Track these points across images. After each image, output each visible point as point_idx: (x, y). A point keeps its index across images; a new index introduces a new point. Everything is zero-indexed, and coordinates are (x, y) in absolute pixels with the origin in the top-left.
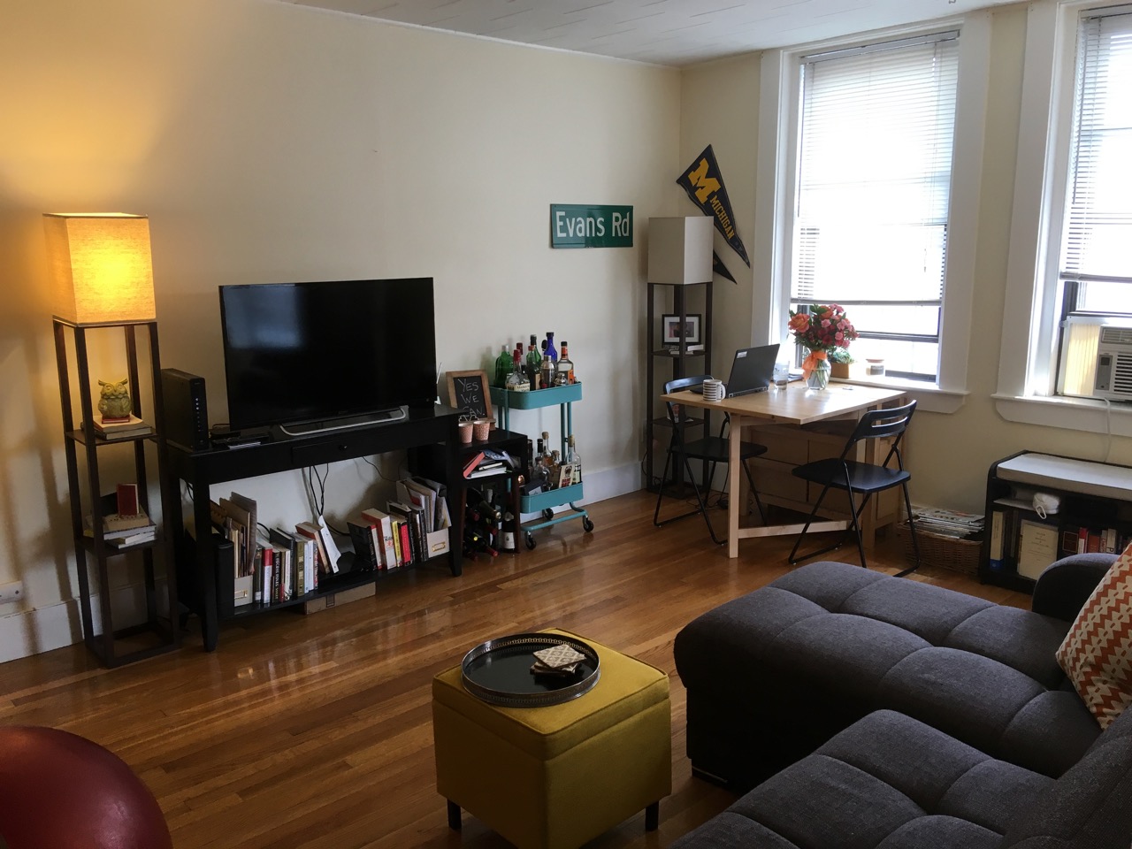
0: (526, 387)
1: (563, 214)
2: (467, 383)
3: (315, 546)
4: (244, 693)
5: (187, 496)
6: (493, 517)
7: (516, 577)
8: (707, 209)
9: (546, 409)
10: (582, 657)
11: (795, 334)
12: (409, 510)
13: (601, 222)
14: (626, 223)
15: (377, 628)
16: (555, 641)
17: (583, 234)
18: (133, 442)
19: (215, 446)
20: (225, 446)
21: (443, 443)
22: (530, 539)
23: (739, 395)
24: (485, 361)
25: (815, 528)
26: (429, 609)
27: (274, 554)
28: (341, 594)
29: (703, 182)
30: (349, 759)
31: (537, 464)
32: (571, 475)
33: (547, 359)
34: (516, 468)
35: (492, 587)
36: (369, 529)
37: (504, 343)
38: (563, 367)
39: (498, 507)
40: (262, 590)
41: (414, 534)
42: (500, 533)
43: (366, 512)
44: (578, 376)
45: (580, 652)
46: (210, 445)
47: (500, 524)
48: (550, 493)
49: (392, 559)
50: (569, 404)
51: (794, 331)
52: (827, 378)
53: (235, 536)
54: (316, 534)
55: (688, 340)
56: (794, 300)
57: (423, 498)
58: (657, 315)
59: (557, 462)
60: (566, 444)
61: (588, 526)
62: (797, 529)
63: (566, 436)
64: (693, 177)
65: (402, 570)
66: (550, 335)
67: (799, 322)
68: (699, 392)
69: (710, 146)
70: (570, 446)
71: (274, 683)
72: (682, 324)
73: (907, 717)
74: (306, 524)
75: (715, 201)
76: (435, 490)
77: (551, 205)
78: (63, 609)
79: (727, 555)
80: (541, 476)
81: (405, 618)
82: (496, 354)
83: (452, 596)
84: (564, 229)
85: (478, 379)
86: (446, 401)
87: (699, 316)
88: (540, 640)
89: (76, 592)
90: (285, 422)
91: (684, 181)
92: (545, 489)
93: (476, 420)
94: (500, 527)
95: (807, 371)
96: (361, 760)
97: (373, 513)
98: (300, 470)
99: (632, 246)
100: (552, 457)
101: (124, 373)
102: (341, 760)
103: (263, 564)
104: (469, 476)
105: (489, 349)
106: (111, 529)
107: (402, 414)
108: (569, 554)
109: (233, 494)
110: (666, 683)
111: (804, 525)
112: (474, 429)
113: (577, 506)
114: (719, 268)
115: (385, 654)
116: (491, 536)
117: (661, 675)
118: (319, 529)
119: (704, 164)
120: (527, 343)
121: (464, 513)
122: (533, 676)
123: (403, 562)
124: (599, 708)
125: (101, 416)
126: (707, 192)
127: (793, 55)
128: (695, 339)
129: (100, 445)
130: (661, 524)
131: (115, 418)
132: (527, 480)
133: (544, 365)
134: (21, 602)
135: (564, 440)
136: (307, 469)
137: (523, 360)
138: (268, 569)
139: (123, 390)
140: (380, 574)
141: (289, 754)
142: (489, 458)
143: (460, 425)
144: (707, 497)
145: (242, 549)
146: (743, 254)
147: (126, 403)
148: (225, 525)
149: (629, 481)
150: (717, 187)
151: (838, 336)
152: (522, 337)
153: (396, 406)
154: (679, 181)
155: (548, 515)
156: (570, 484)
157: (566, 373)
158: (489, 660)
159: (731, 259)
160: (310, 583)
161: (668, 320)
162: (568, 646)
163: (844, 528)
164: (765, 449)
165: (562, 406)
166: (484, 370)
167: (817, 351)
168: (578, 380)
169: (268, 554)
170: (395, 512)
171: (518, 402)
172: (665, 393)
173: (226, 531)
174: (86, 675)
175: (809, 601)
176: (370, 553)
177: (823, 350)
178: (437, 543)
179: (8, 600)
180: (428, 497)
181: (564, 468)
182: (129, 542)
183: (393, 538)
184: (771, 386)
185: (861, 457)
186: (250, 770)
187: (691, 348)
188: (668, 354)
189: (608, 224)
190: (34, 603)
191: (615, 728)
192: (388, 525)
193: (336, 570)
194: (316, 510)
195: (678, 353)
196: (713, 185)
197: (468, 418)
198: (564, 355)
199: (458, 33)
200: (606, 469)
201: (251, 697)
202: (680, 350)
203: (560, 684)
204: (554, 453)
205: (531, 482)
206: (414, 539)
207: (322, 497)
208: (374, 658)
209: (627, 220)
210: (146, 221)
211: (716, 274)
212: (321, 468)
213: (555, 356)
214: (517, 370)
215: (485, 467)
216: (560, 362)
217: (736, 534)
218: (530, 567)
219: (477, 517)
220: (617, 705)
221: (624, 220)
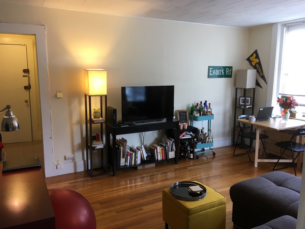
0: (198, 115)
1: (212, 69)
2: (182, 113)
3: (141, 153)
4: (121, 187)
5: (111, 137)
6: (187, 149)
7: (193, 166)
8: (255, 67)
9: (204, 121)
10: (202, 189)
11: (279, 104)
12: (165, 145)
13: (223, 71)
14: (230, 71)
15: (155, 175)
16: (196, 184)
17: (217, 74)
18: (100, 124)
19: (118, 126)
20: (120, 126)
21: (175, 129)
22: (197, 156)
23: (260, 121)
24: (188, 108)
25: (281, 161)
26: (168, 172)
27: (130, 154)
28: (146, 165)
29: (254, 60)
30: (143, 208)
31: (201, 136)
32: (210, 140)
33: (205, 108)
34: (194, 136)
35: (185, 168)
36: (154, 149)
37: (193, 103)
38: (209, 110)
39: (189, 147)
40: (127, 162)
41: (166, 152)
42: (189, 154)
43: (154, 145)
44: (213, 112)
45: (202, 188)
46: (117, 126)
47: (189, 151)
48: (204, 144)
49: (160, 158)
50: (210, 120)
51: (279, 103)
52: (288, 117)
53: (122, 148)
54: (141, 150)
55: (247, 104)
56: (280, 94)
57: (168, 143)
58: (238, 97)
59: (206, 136)
60: (209, 131)
61: (214, 154)
62: (276, 161)
63: (209, 129)
64: (251, 58)
65: (162, 161)
66: (206, 101)
67: (280, 101)
68: (248, 119)
69: (256, 50)
70: (210, 132)
71: (129, 186)
72: (245, 99)
73: (294, 218)
74: (139, 147)
75: (257, 65)
76: (172, 141)
77: (209, 66)
78: (82, 162)
79: (254, 166)
80: (201, 139)
81: (162, 173)
82: (191, 106)
83: (175, 169)
84: (212, 73)
85: (186, 112)
86: (176, 118)
87: (251, 97)
88: (192, 184)
89: (86, 158)
90: (135, 121)
91: (248, 59)
92: (202, 143)
93: (184, 123)
94: (189, 152)
95: (282, 115)
96: (146, 208)
97: (156, 145)
98: (139, 133)
99: (231, 77)
100: (205, 134)
101: (99, 107)
102: (141, 208)
103: (128, 156)
104: (181, 138)
105: (189, 104)
106: (94, 144)
107: (164, 120)
108: (208, 161)
109: (122, 138)
110: (225, 200)
111: (278, 160)
112: (183, 125)
113: (211, 148)
114: (258, 84)
115: (157, 182)
116: (187, 154)
117: (224, 198)
118: (142, 148)
119: (255, 55)
120: (200, 103)
121: (179, 147)
122: (189, 193)
123: (162, 159)
124: (205, 204)
125: (94, 117)
126: (255, 62)
127: (282, 25)
128: (249, 104)
129: (92, 124)
130: (236, 155)
131: (97, 118)
132: (197, 140)
133: (204, 109)
134: (73, 159)
135: (208, 130)
136: (140, 133)
137: (198, 108)
138: (129, 157)
139: (99, 111)
140: (156, 161)
141: (129, 204)
142: (187, 133)
143: (179, 124)
144: (250, 149)
145: (123, 152)
146: (265, 80)
147: (99, 114)
148: (120, 145)
149: (228, 142)
150: (258, 61)
151: (292, 105)
152: (198, 102)
153: (163, 118)
154: (247, 60)
155: (203, 150)
156: (209, 142)
157: (210, 112)
158: (178, 187)
159: (261, 82)
160: (139, 162)
161: (241, 98)
162: (198, 186)
163: (292, 162)
164: (268, 137)
165: (209, 121)
166: (187, 110)
167: (286, 109)
168: (213, 114)
169: (129, 154)
170: (161, 146)
171: (196, 119)
172: (238, 119)
173: (120, 147)
174: (86, 179)
175: (271, 182)
176: (154, 156)
177: (287, 109)
178: (172, 155)
179: (71, 159)
180: (170, 142)
181: (208, 138)
182: (98, 147)
183: (160, 152)
184: (271, 118)
185: (298, 141)
186: (119, 207)
187: (247, 107)
188: (240, 108)
189: (225, 71)
190: (76, 160)
191: (209, 210)
192: (159, 149)
193: (145, 159)
194: (142, 143)
195: (244, 108)
196: (257, 61)
197: (182, 122)
198: (209, 107)
199: (186, 22)
200: (221, 139)
201: (123, 188)
202: (244, 107)
203: (195, 196)
204: (206, 133)
205: (198, 140)
206: (166, 154)
207: (144, 140)
208: (153, 183)
209: (231, 70)
210: (106, 71)
211: (256, 85)
212: (144, 133)
213: (207, 107)
214: (196, 110)
215: (186, 136)
216: (208, 109)
217: (257, 161)
218: (197, 164)
219: (183, 149)
220: (210, 204)
221: (230, 70)
